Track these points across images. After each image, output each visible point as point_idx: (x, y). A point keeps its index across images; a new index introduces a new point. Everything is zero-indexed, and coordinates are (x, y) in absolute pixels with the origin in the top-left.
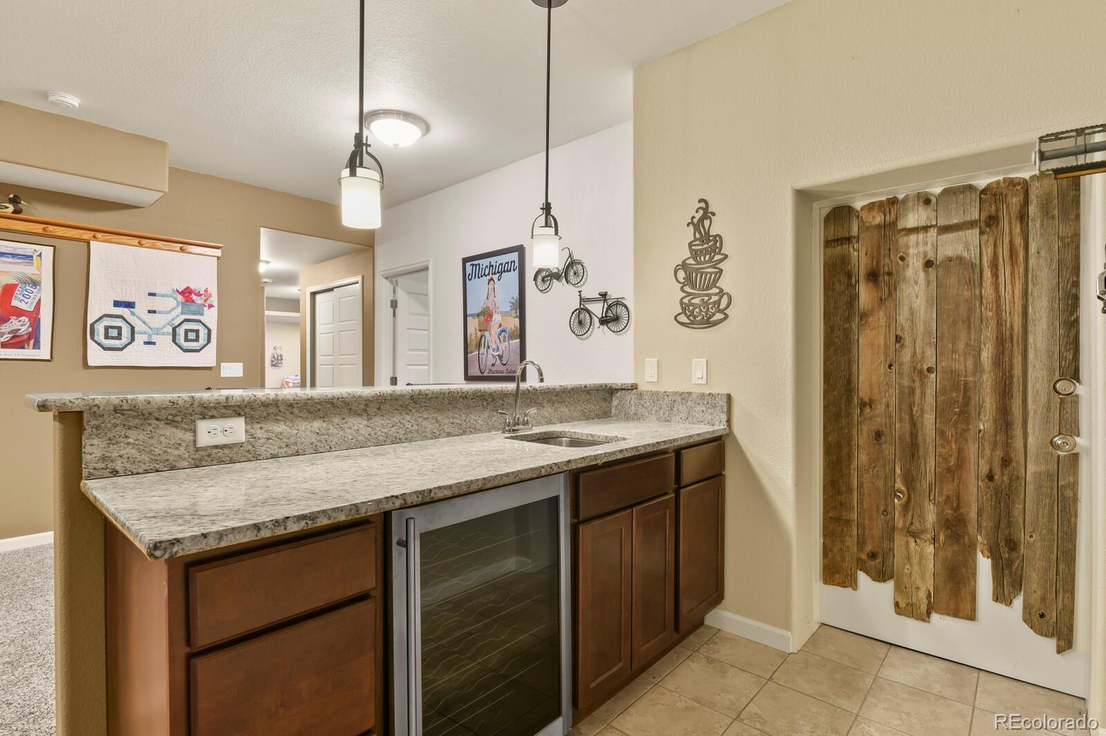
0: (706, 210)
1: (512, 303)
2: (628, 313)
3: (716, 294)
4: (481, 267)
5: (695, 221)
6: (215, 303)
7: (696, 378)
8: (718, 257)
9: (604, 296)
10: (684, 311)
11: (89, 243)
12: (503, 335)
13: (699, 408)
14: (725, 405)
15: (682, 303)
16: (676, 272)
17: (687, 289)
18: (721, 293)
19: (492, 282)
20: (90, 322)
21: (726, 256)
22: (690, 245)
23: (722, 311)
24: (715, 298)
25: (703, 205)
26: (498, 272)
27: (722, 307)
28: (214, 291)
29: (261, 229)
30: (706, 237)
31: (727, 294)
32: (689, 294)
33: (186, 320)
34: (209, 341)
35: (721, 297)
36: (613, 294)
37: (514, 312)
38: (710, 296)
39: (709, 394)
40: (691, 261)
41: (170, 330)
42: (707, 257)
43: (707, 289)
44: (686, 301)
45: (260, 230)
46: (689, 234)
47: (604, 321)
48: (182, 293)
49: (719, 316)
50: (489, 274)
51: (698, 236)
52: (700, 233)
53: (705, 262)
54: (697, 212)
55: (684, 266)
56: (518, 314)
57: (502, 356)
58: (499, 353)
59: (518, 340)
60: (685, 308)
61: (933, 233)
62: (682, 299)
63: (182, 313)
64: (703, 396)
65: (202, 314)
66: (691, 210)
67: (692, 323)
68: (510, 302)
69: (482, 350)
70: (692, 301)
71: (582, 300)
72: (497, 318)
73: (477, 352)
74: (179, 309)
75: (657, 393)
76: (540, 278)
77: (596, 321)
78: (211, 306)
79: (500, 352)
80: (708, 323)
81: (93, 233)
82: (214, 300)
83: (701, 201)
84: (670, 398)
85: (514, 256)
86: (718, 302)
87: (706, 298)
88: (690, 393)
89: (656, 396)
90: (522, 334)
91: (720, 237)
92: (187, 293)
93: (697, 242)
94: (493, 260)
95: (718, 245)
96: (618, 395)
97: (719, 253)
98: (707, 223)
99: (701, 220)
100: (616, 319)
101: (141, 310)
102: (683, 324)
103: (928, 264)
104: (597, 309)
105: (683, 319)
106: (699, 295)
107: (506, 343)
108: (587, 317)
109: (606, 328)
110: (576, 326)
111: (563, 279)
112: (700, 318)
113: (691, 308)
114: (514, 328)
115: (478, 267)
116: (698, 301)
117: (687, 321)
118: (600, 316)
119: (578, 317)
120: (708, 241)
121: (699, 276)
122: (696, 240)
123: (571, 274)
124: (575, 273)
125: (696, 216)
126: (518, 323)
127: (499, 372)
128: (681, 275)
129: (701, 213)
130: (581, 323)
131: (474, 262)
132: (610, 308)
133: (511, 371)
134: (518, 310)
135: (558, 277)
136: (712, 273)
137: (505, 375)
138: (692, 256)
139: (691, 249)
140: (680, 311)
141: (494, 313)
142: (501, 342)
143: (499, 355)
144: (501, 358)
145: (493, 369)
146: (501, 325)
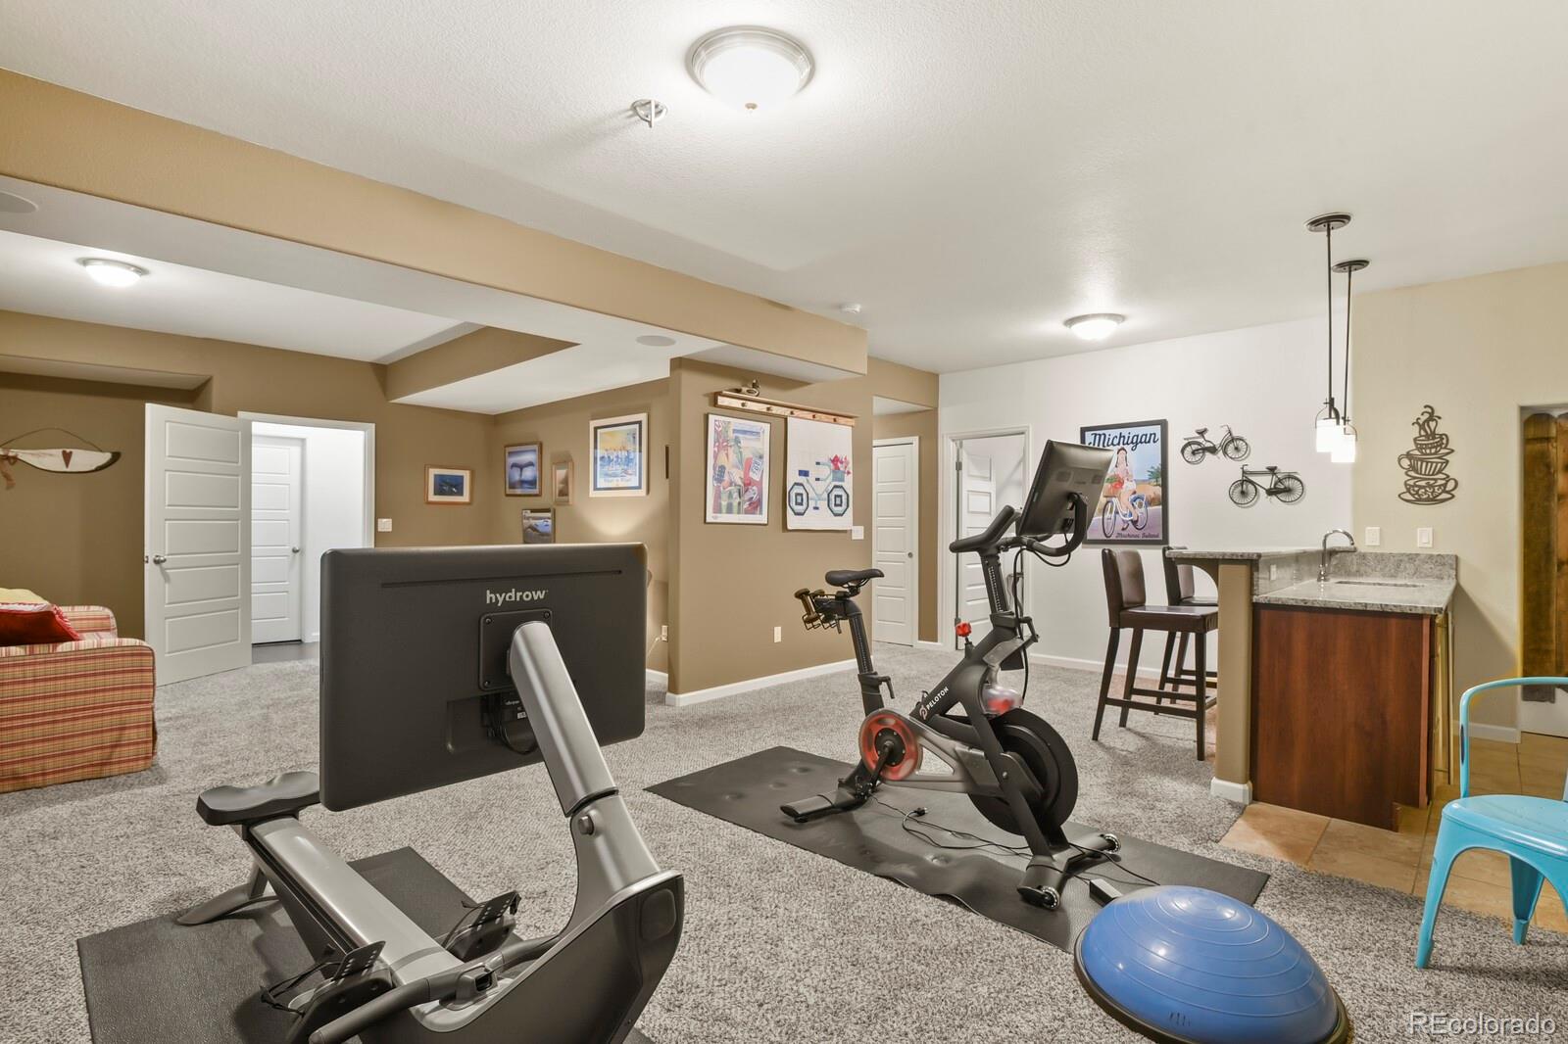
0: (1432, 414)
1: (1152, 473)
2: (1300, 485)
3: (1442, 479)
4: (1107, 436)
5: (1421, 422)
6: (851, 471)
7: (1423, 541)
8: (1443, 451)
9: (1272, 470)
10: (1408, 491)
11: (786, 419)
12: (1138, 501)
13: (1426, 566)
14: (1454, 563)
15: (1406, 484)
16: (1399, 460)
17: (1413, 474)
18: (1448, 478)
19: (1122, 452)
20: (788, 490)
21: (1453, 451)
22: (1415, 440)
23: (1448, 492)
24: (1441, 482)
25: (1430, 410)
26: (1132, 442)
27: (1448, 489)
28: (850, 459)
29: (875, 398)
30: (1431, 435)
31: (1454, 479)
32: (1414, 478)
33: (836, 487)
34: (848, 506)
35: (1448, 481)
36: (1284, 468)
37: (1154, 480)
38: (1436, 480)
39: (1439, 555)
40: (1417, 452)
41: (826, 496)
42: (1434, 450)
43: (1433, 474)
44: (1410, 483)
45: (872, 399)
46: (1414, 431)
47: (1270, 492)
48: (833, 461)
49: (1444, 496)
50: (1119, 444)
51: (1423, 433)
52: (1426, 431)
53: (1431, 454)
54: (1422, 414)
55: (1408, 455)
56: (1160, 482)
57: (1137, 521)
58: (1132, 518)
59: (1161, 507)
60: (1409, 488)
62: (1406, 482)
63: (833, 480)
64: (1431, 557)
65: (843, 480)
66: (1417, 412)
67: (1418, 500)
68: (1148, 471)
69: (1107, 515)
70: (1417, 483)
71: (1244, 472)
72: (1129, 486)
73: (1101, 517)
74: (831, 477)
75: (1382, 555)
76: (1189, 449)
77: (1262, 492)
78: (849, 473)
79: (1134, 518)
80: (1434, 500)
81: (791, 410)
82: (850, 467)
83: (1427, 407)
84: (1396, 559)
85: (1157, 429)
86: (1445, 485)
87: (1432, 482)
88: (1417, 555)
89: (1381, 558)
90: (1164, 501)
91: (1446, 436)
92: (835, 460)
93: (1423, 438)
94: (1125, 432)
95: (1444, 441)
96: (1338, 556)
97: (1445, 448)
98: (1432, 424)
99: (1427, 421)
100: (1288, 490)
101: (812, 478)
102: (1407, 501)
104: (1266, 481)
105: (1408, 496)
106: (1424, 479)
107: (1143, 509)
108: (1251, 487)
109: (1274, 498)
110: (1237, 496)
111: (1221, 453)
112: (1425, 497)
113: (1416, 489)
114: (1153, 496)
115: (1103, 437)
116: (1423, 483)
117: (1411, 498)
118: (1268, 487)
119: (1240, 488)
120: (1434, 438)
121: (1424, 464)
122: (1421, 436)
123: (1230, 449)
124: (1236, 449)
125: (1421, 417)
126: (1159, 490)
127: (1133, 536)
128: (1406, 463)
129: (1426, 416)
130: (1243, 493)
131: (1098, 432)
132: (1280, 481)
133: (1150, 536)
134: (1160, 479)
135: (1213, 450)
136: (1437, 463)
137: (1141, 538)
138: (1417, 449)
139: (1416, 444)
140: (1405, 490)
141: (1126, 481)
142: (1135, 508)
143: (1132, 521)
144: (1135, 523)
145: (1123, 533)
146: (1135, 493)
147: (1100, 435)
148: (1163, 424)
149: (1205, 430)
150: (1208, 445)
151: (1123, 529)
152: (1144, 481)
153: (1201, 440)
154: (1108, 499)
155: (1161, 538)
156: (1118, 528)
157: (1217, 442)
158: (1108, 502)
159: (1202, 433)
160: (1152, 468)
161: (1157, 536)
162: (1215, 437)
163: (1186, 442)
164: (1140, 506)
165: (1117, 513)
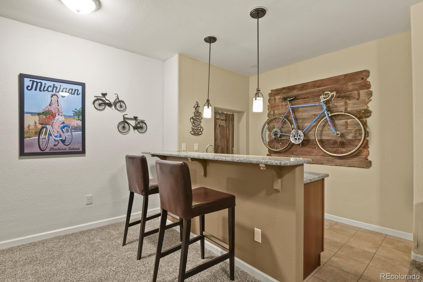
1: (75, 112)
2: (146, 126)
3: (200, 127)
4: (42, 84)
5: (195, 107)
7: (196, 149)
8: (200, 118)
9: (135, 118)
12: (66, 128)
15: (192, 128)
17: (193, 124)
18: (201, 127)
19: (54, 96)
23: (201, 132)
24: (200, 128)
27: (201, 131)
30: (198, 112)
31: (202, 127)
32: (194, 126)
35: (201, 128)
36: (140, 118)
37: (76, 117)
38: (198, 127)
40: (194, 117)
42: (198, 117)
43: (198, 126)
44: (193, 128)
46: (194, 110)
47: (135, 128)
49: (200, 133)
50: (51, 91)
51: (196, 111)
53: (197, 118)
55: (192, 118)
56: (81, 118)
57: (65, 140)
58: (61, 138)
59: (81, 132)
60: (193, 129)
61: (220, 120)
66: (194, 104)
67: (195, 134)
68: (73, 111)
69: (42, 136)
70: (195, 128)
71: (124, 118)
72: (59, 119)
73: (37, 137)
76: (97, 103)
77: (131, 128)
79: (63, 138)
80: (198, 134)
83: (197, 102)
87: (198, 128)
90: (83, 129)
91: (201, 113)
93: (196, 113)
95: (200, 115)
97: (201, 117)
98: (198, 108)
100: (141, 128)
102: (192, 134)
103: (219, 126)
104: (133, 123)
106: (196, 127)
107: (69, 133)
108: (126, 125)
109: (136, 131)
110: (120, 128)
111: (113, 107)
112: (196, 133)
113: (194, 130)
114: (76, 125)
115: (39, 84)
116: (196, 128)
117: (193, 133)
118: (134, 125)
119: (123, 125)
120: (198, 113)
121: (196, 122)
122: (195, 112)
123: (118, 105)
124: (121, 106)
125: (196, 105)
126: (80, 123)
127: (62, 149)
128: (192, 120)
129: (197, 105)
130: (124, 128)
131: (35, 80)
132: (139, 123)
133: (73, 149)
134: (81, 116)
135: (110, 105)
136: (199, 122)
137: (68, 151)
138: (195, 116)
139: (194, 114)
140: (192, 130)
141: (57, 115)
142: (63, 132)
143: (61, 140)
144: (63, 141)
145: (55, 147)
146: (63, 123)
147: (37, 83)
148: (83, 85)
149: (106, 94)
150: (107, 102)
151: (55, 145)
152: (70, 116)
153: (104, 99)
154: (43, 126)
155: (81, 150)
156: (51, 145)
157: (112, 101)
158: (43, 128)
159: (104, 95)
160: (76, 109)
161: (79, 149)
162: (111, 98)
163: (96, 98)
164: (67, 131)
165: (50, 135)
